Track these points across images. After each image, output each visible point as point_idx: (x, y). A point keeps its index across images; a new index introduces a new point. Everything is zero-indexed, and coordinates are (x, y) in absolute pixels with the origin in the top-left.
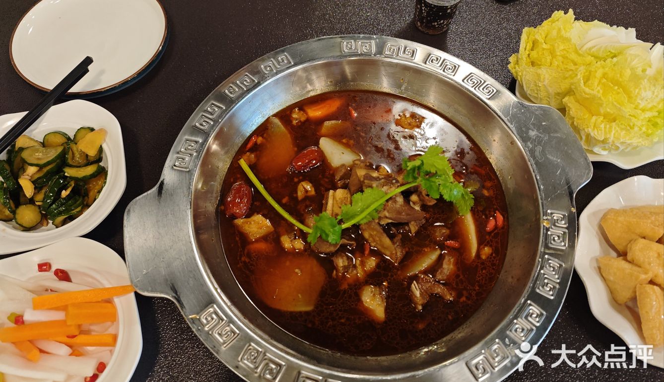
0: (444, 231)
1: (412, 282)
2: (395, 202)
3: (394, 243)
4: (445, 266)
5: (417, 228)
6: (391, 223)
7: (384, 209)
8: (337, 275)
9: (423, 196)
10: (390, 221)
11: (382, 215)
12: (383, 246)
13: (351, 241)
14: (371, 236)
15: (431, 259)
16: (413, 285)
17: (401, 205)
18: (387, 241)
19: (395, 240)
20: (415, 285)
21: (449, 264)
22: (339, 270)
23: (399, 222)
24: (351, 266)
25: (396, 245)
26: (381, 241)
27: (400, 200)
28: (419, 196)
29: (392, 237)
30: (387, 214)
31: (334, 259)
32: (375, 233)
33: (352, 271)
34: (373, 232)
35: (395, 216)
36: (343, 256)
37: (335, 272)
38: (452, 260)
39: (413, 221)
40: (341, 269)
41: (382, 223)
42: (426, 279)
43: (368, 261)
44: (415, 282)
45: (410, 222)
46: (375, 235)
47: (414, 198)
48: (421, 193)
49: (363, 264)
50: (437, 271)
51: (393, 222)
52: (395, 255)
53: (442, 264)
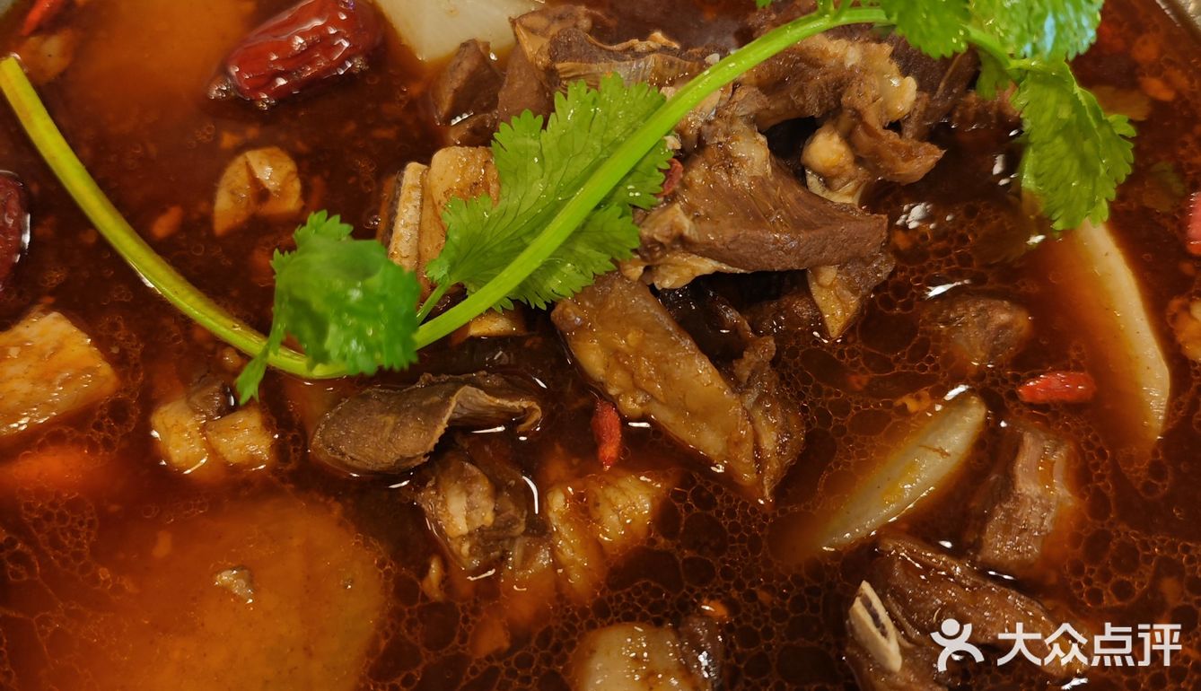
0: (1004, 317)
1: (852, 592)
2: (728, 161)
3: (737, 385)
4: (1027, 486)
5: (853, 302)
6: (717, 275)
7: (671, 198)
8: (446, 582)
9: (869, 131)
10: (707, 266)
11: (658, 230)
12: (680, 407)
13: (511, 397)
14: (616, 356)
15: (943, 453)
16: (858, 605)
17: (761, 182)
18: (701, 373)
19: (743, 369)
20: (868, 604)
21: (1046, 478)
22: (458, 557)
23: (755, 266)
24: (522, 528)
25: (750, 399)
26: (667, 378)
27: (754, 153)
28: (848, 138)
29: (723, 355)
30: (687, 226)
31: (427, 500)
32: (633, 337)
33: (528, 556)
34: (624, 336)
35: (729, 234)
36: (474, 479)
37: (435, 569)
38: (1059, 457)
39: (828, 263)
40: (466, 548)
41: (667, 284)
42: (927, 568)
43: (611, 493)
44: (866, 587)
45: (815, 268)
46: (639, 352)
47: (826, 149)
48: (858, 115)
49: (584, 510)
50: (984, 519)
51: (724, 267)
52: (749, 446)
53: (1009, 480)
